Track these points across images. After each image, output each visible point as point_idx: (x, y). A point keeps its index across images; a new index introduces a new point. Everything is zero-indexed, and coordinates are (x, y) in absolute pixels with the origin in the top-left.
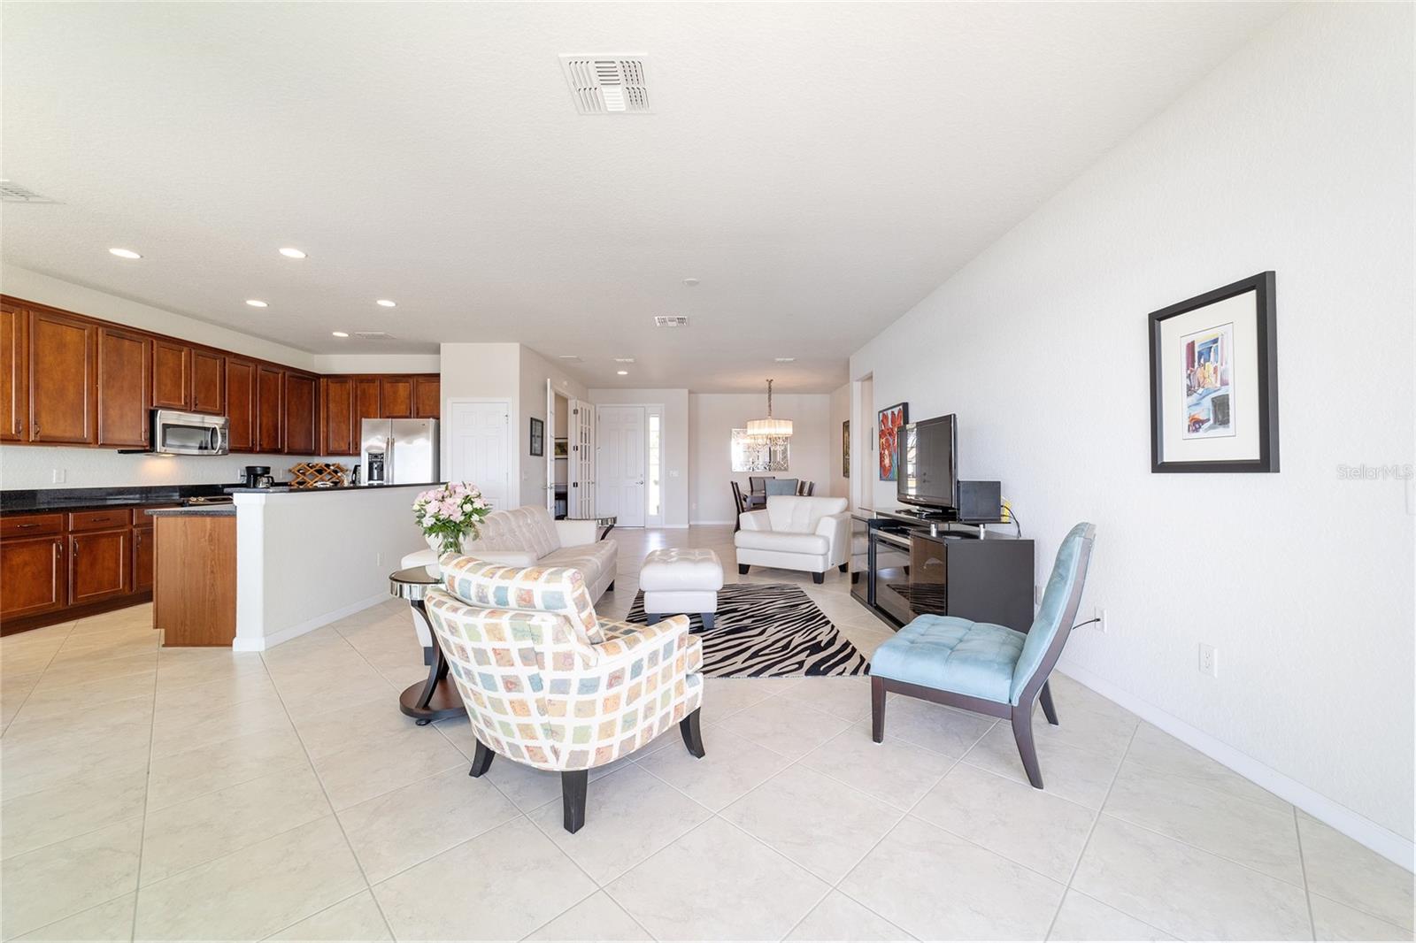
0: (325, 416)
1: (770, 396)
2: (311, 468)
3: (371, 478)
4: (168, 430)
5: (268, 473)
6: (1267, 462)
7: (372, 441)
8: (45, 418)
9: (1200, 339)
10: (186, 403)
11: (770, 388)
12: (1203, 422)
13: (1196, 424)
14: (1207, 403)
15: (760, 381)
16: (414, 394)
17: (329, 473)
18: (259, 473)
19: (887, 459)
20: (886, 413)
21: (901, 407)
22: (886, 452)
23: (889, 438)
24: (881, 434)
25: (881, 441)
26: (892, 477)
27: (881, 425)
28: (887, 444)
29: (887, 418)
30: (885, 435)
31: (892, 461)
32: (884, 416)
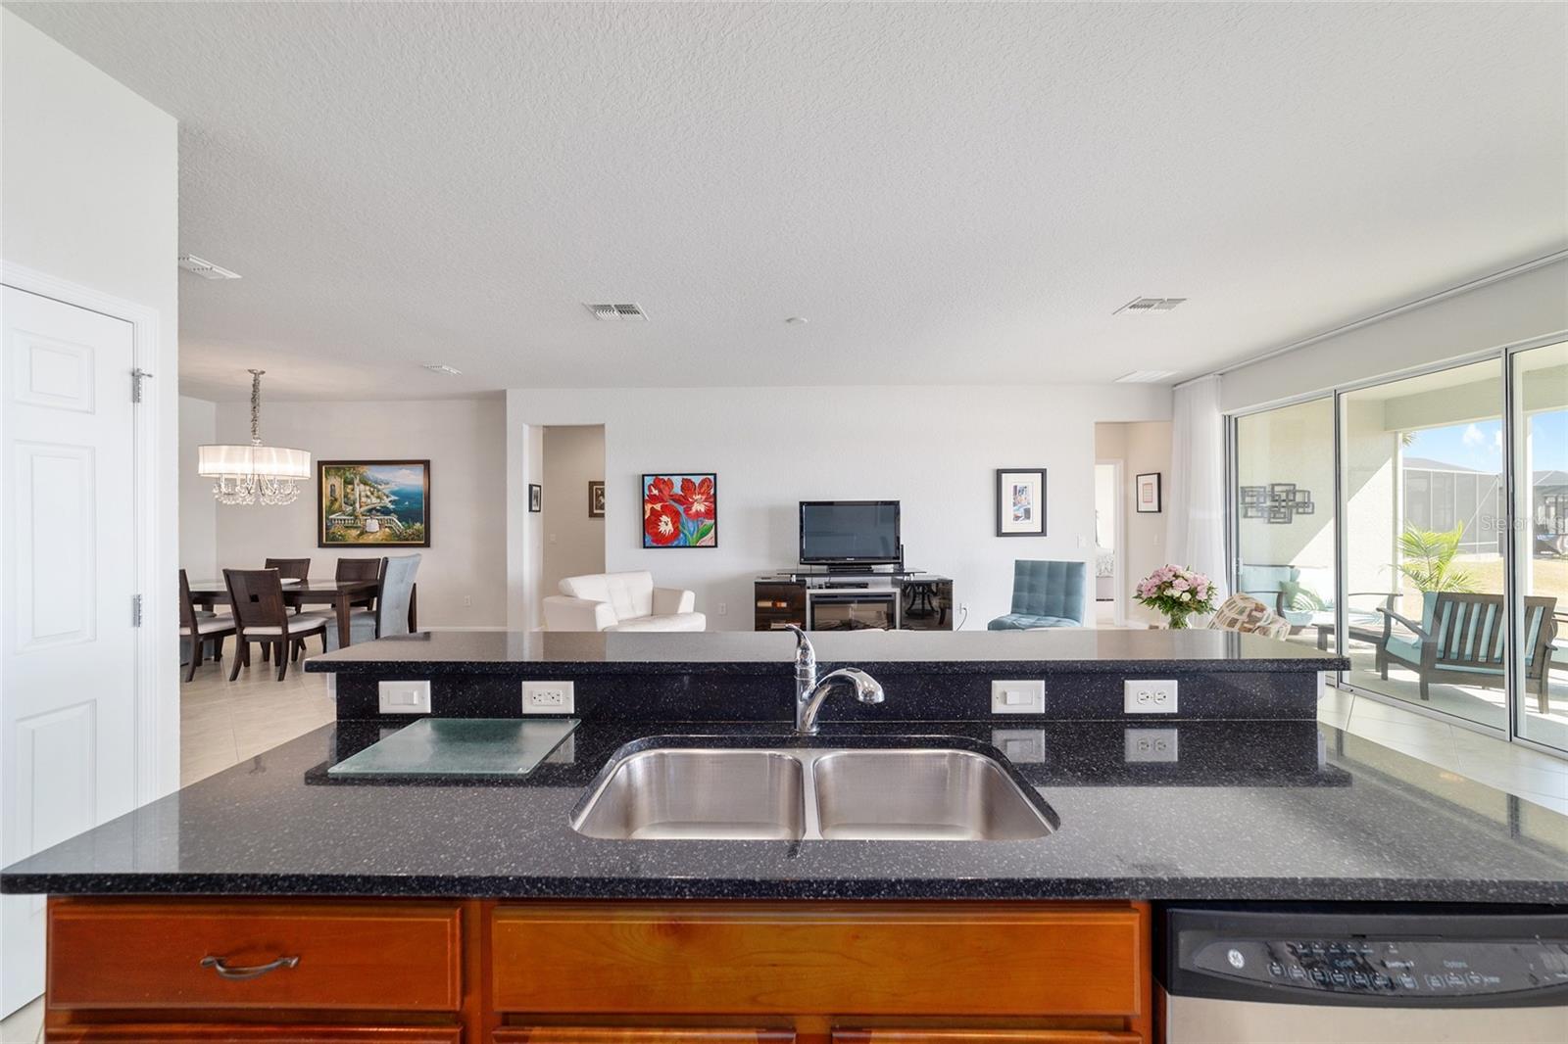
1: (255, 401)
6: (1043, 533)
9: (1020, 486)
11: (255, 385)
12: (1020, 517)
13: (1017, 518)
14: (1022, 510)
19: (666, 526)
20: (666, 478)
21: (712, 478)
22: (664, 518)
23: (676, 505)
24: (646, 498)
25: (648, 507)
26: (681, 544)
27: (650, 491)
28: (666, 510)
29: (670, 484)
30: (662, 500)
31: (680, 527)
32: (660, 481)
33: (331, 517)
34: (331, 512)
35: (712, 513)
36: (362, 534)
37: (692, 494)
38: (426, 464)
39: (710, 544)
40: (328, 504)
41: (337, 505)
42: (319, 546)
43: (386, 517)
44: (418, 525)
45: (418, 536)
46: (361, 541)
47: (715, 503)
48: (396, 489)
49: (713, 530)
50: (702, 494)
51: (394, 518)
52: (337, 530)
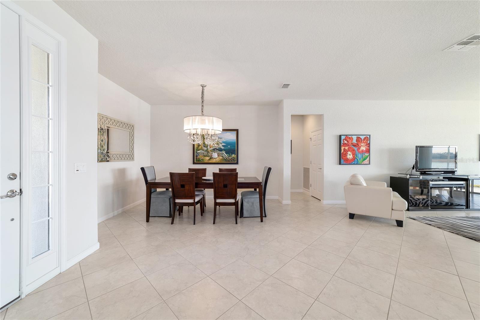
19: (350, 156)
20: (350, 136)
21: (368, 137)
22: (349, 153)
23: (354, 147)
24: (342, 144)
25: (342, 148)
26: (356, 163)
27: (343, 141)
28: (350, 149)
29: (352, 139)
30: (348, 145)
31: (356, 157)
32: (348, 137)
33: (198, 152)
34: (198, 150)
35: (368, 151)
36: (211, 158)
37: (360, 143)
38: (237, 131)
39: (367, 163)
40: (197, 147)
41: (200, 147)
42: (193, 164)
43: (221, 152)
44: (233, 155)
45: (234, 160)
46: (210, 162)
47: (369, 146)
48: (225, 141)
49: (368, 158)
50: (365, 143)
51: (224, 152)
52: (200, 157)
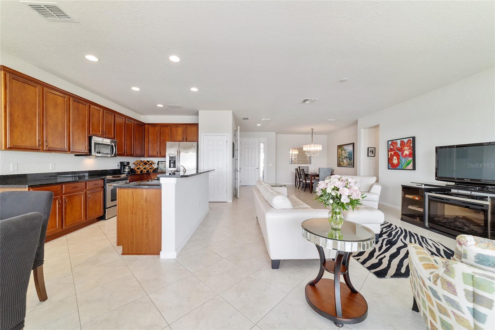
0: (147, 141)
1: (312, 135)
2: (142, 162)
3: (170, 167)
4: (96, 145)
5: (129, 165)
7: (171, 151)
8: (50, 139)
10: (102, 134)
11: (312, 131)
15: (308, 129)
16: (185, 132)
17: (149, 165)
18: (126, 164)
19: (395, 161)
20: (395, 141)
21: (411, 139)
22: (395, 158)
23: (398, 152)
24: (389, 150)
25: (390, 153)
26: (400, 168)
27: (390, 147)
28: (396, 154)
29: (396, 143)
30: (394, 150)
31: (400, 161)
32: (393, 142)
34: (339, 158)
35: (413, 155)
36: (343, 163)
37: (404, 147)
38: (353, 144)
39: (410, 169)
41: (340, 156)
42: (337, 166)
44: (352, 161)
45: (352, 164)
46: (343, 165)
47: (414, 149)
48: (348, 151)
49: (412, 162)
50: (408, 146)
51: (348, 159)
52: (340, 162)
